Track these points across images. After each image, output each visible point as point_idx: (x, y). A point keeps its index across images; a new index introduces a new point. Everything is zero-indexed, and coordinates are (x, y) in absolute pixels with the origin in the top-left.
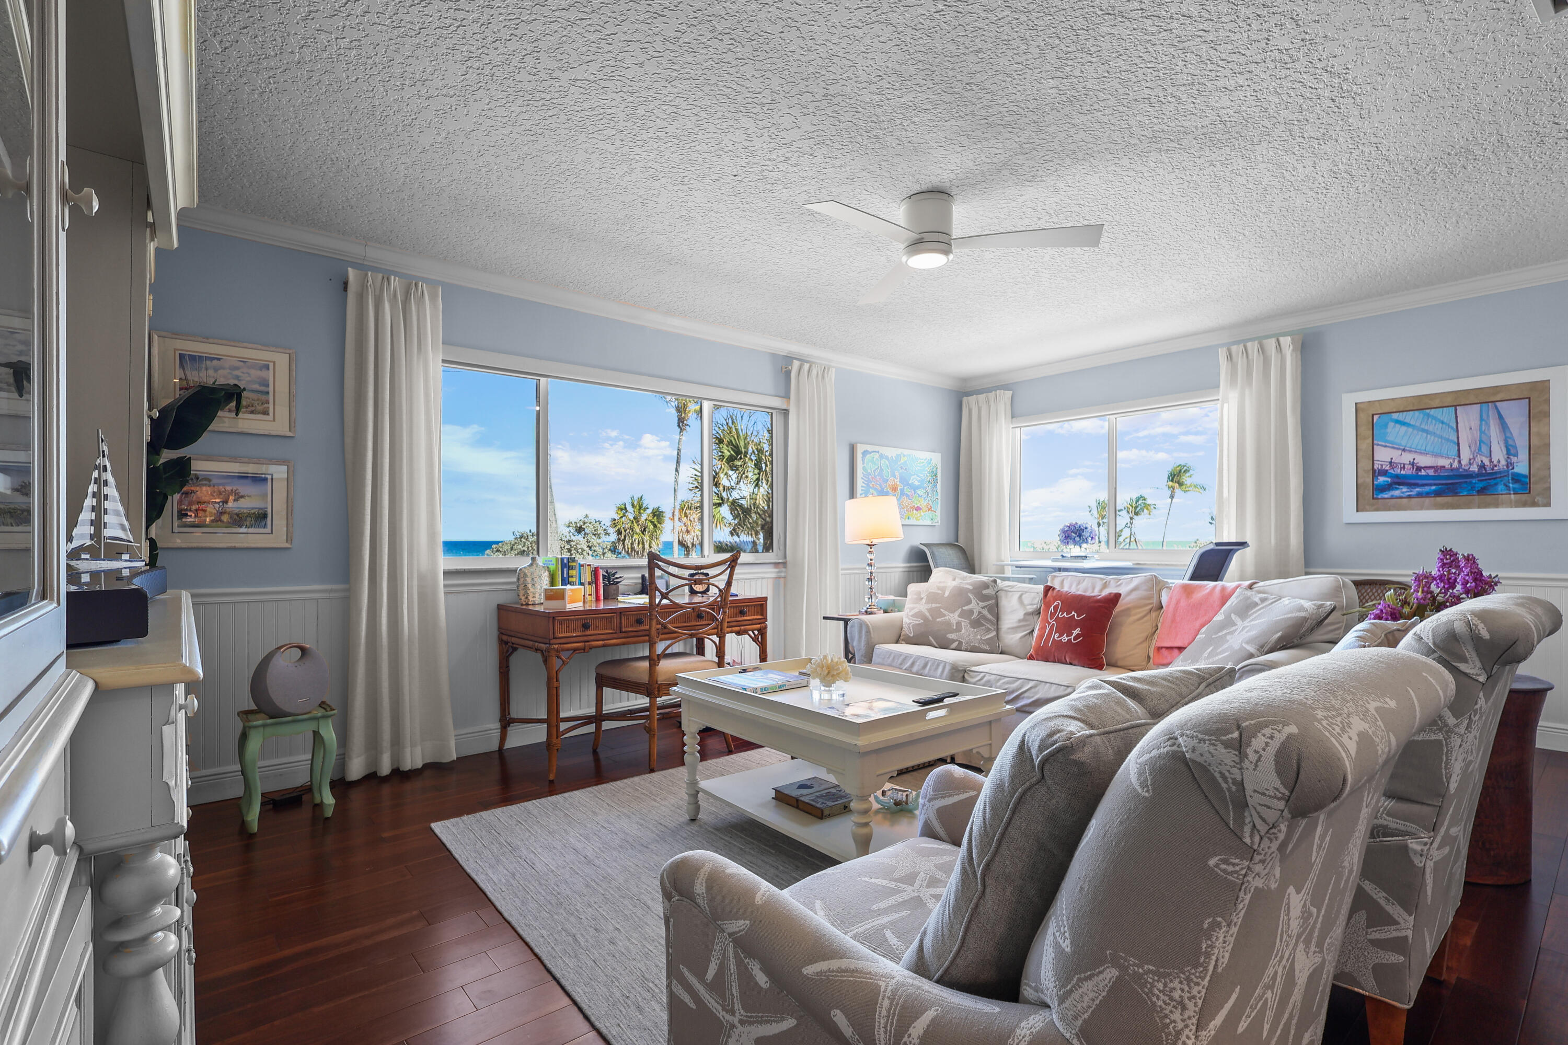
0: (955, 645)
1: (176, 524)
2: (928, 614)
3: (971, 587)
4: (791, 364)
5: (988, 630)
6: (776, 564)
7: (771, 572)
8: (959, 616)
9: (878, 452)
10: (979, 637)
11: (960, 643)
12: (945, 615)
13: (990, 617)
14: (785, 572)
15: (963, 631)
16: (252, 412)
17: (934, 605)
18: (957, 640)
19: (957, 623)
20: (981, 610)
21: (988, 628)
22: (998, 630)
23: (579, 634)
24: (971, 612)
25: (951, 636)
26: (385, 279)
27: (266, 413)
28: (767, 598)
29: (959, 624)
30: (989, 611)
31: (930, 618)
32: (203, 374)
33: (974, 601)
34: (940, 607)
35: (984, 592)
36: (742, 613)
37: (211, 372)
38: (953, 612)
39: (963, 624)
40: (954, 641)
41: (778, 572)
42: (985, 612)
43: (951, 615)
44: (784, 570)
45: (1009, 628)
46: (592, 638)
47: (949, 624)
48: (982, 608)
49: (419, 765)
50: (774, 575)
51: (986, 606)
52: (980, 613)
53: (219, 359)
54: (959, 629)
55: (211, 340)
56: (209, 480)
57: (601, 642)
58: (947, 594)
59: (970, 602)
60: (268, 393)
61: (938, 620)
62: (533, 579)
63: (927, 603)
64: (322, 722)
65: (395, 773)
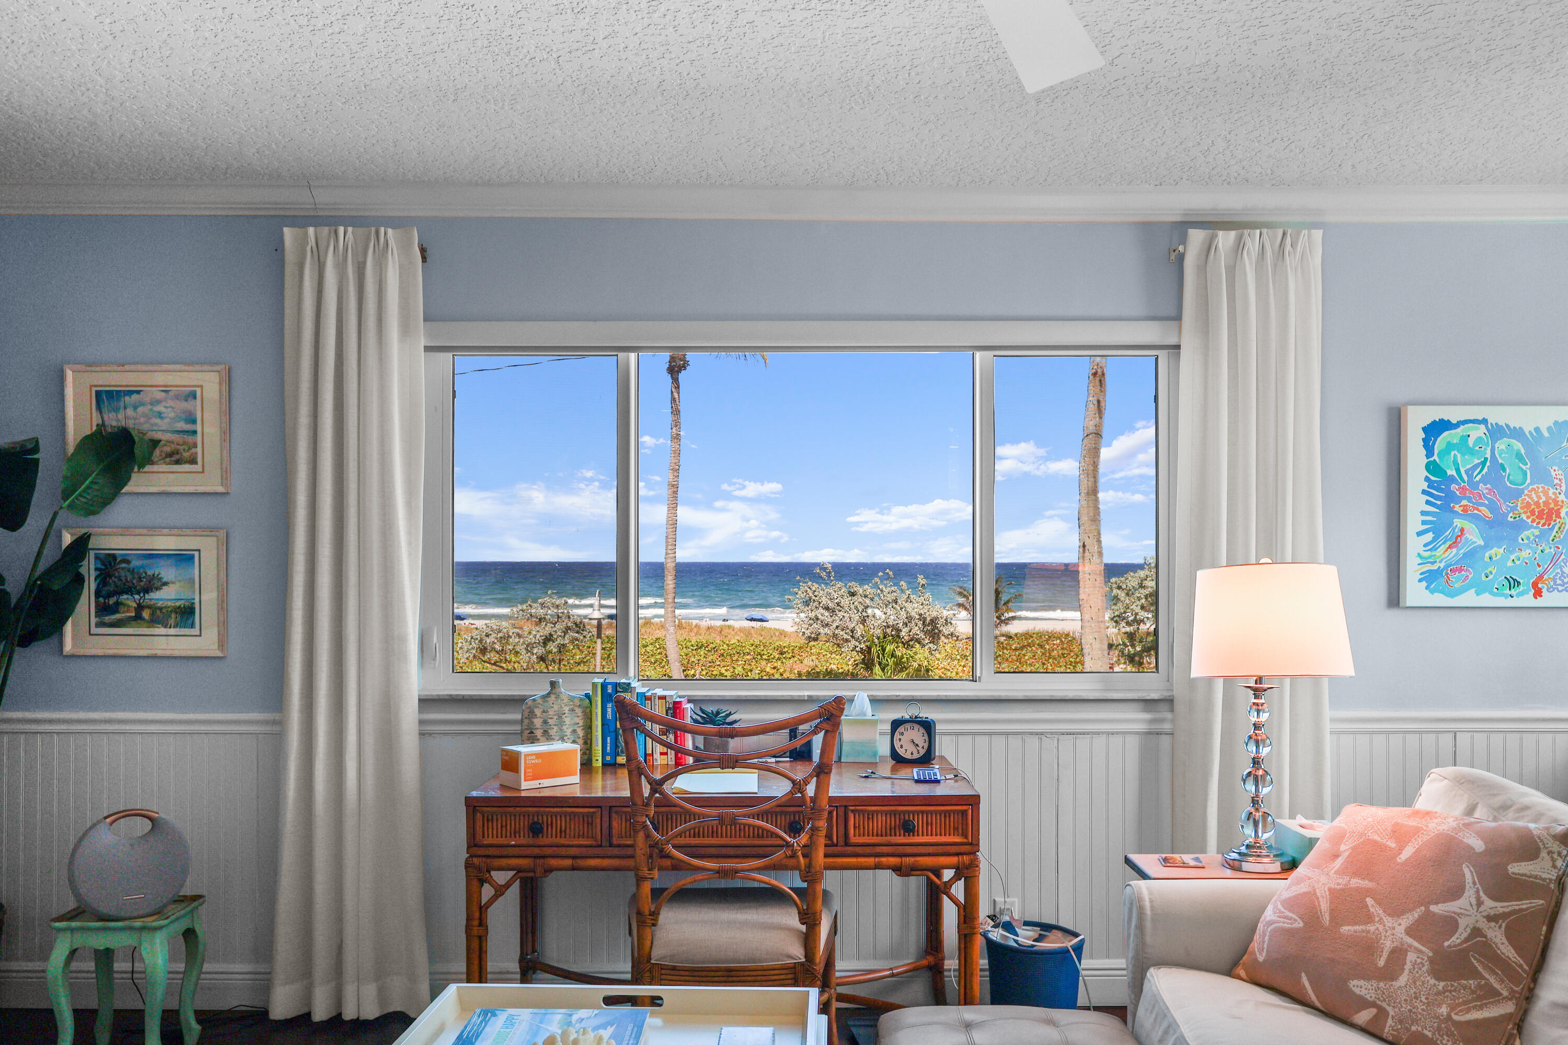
0: (1363, 1017)
1: (94, 620)
2: (1324, 906)
3: (1478, 845)
4: (1184, 240)
5: (1488, 995)
6: (1148, 704)
7: (1137, 720)
8: (1409, 932)
9: (1484, 421)
10: (1444, 1010)
11: (1382, 1014)
12: (1369, 919)
13: (1507, 951)
14: (1173, 721)
15: (1403, 980)
16: (177, 462)
17: (1356, 882)
18: (1373, 1005)
19: (1394, 951)
20: (1483, 924)
21: (1489, 986)
22: (1528, 997)
23: (523, 841)
24: (1450, 924)
25: (1361, 987)
26: (333, 234)
27: (193, 461)
29: (1398, 954)
30: (1510, 936)
31: (1327, 917)
32: (121, 416)
33: (1469, 894)
34: (1368, 892)
35: (1516, 868)
37: (130, 412)
38: (1397, 912)
39: (1411, 957)
40: (1364, 1004)
41: (1152, 721)
42: (1496, 936)
43: (1389, 921)
44: (1169, 715)
45: (1556, 1005)
46: (549, 851)
47: (1370, 946)
48: (1490, 918)
49: (371, 1012)
50: (1141, 727)
51: (1504, 916)
52: (1476, 932)
53: (138, 392)
54: (1390, 973)
55: (127, 367)
56: (128, 562)
57: (568, 862)
58: (1407, 853)
59: (1456, 892)
60: (195, 432)
61: (1346, 929)
62: (545, 722)
63: (1341, 872)
65: (336, 1021)
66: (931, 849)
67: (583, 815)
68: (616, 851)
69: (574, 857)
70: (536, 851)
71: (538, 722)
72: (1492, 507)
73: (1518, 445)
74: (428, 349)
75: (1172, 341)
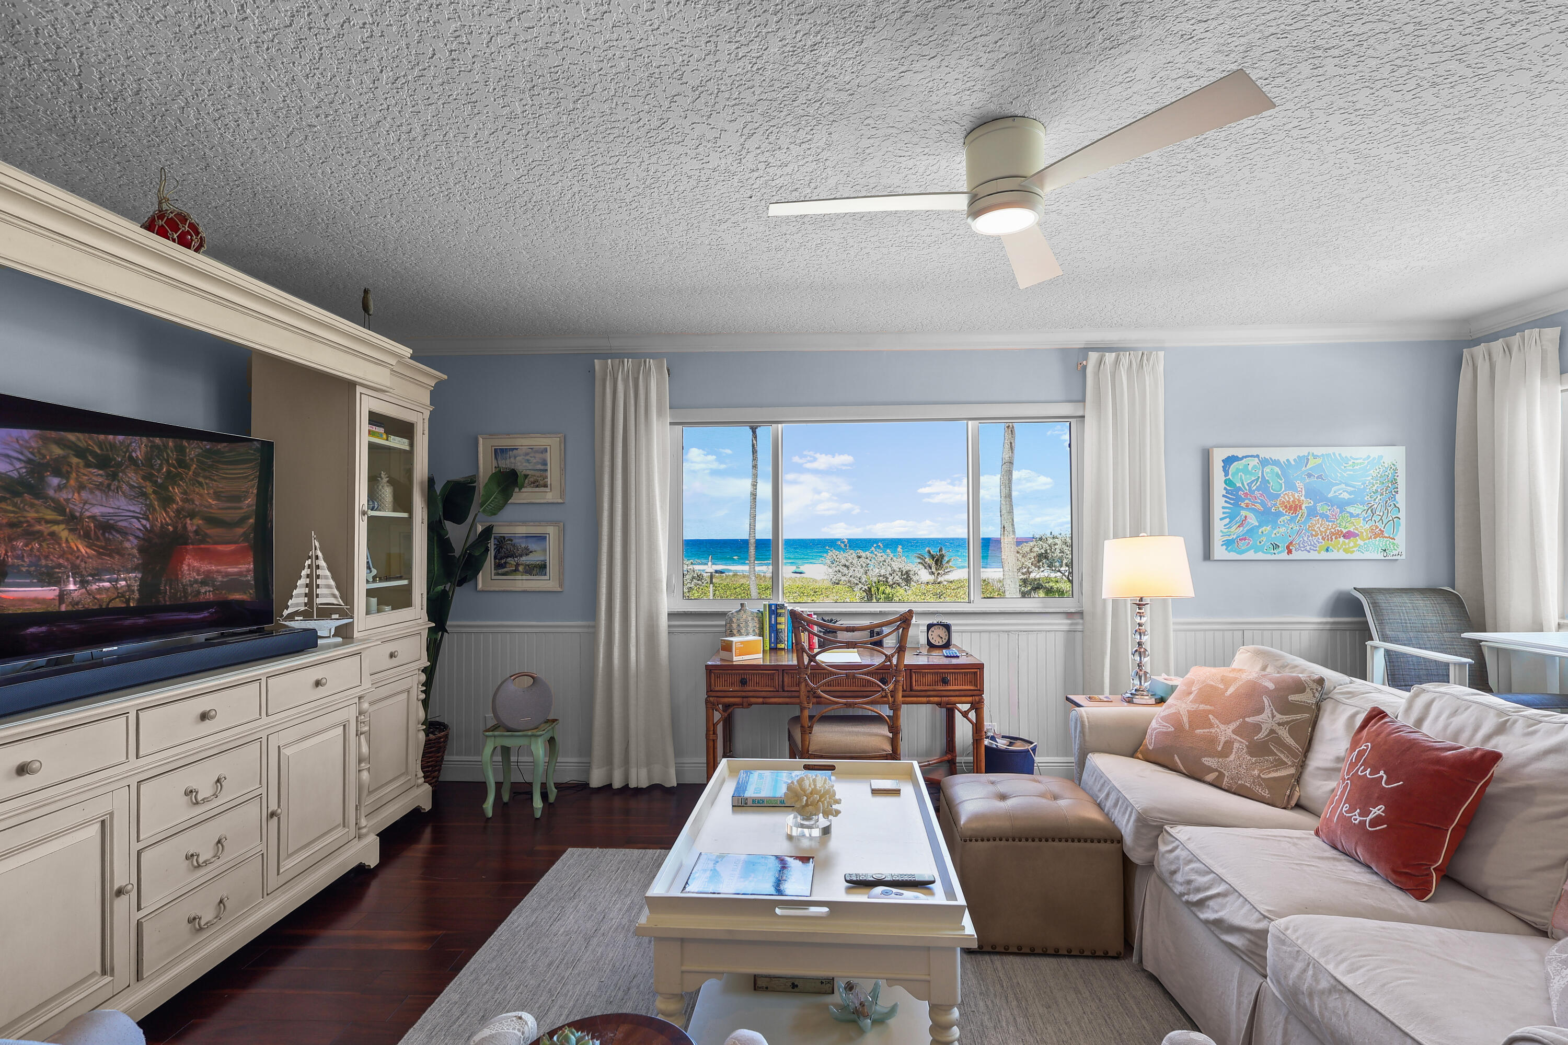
0: (1211, 777)
1: (493, 572)
2: (1185, 719)
3: (1271, 686)
4: (1086, 358)
5: (1280, 764)
6: (1069, 615)
7: (1062, 624)
8: (1234, 732)
9: (1258, 456)
10: (1256, 772)
11: (1221, 775)
12: (1211, 726)
13: (1290, 741)
14: (1083, 624)
15: (1232, 757)
16: (537, 486)
17: (1202, 707)
18: (1216, 770)
19: (1226, 742)
20: (1276, 727)
21: (1280, 759)
22: (1302, 765)
23: (736, 688)
24: (1258, 727)
25: (1208, 761)
26: (621, 364)
27: (546, 486)
28: (980, 667)
29: (1229, 744)
30: (1291, 732)
31: (1187, 725)
32: (508, 461)
33: (1267, 712)
34: (1210, 712)
35: (1292, 698)
36: (945, 681)
37: (512, 460)
38: (1227, 722)
39: (1236, 745)
40: (1211, 770)
41: (1072, 624)
42: (1284, 733)
43: (1222, 727)
44: (1081, 621)
45: (1318, 768)
46: (751, 694)
47: (1213, 740)
48: (1279, 724)
49: (644, 784)
50: (1066, 628)
51: (1287, 723)
52: (1272, 731)
53: (517, 449)
54: (1226, 752)
55: (511, 436)
56: (512, 541)
57: (761, 700)
58: (1231, 691)
59: (1260, 711)
60: (547, 470)
61: (1198, 731)
62: (739, 625)
63: (1193, 702)
64: (533, 739)
65: (626, 788)
66: (957, 693)
67: (768, 674)
68: (786, 694)
69: (764, 697)
70: (744, 694)
71: (734, 626)
72: (1263, 504)
73: (1277, 469)
74: (671, 424)
75: (1080, 414)
